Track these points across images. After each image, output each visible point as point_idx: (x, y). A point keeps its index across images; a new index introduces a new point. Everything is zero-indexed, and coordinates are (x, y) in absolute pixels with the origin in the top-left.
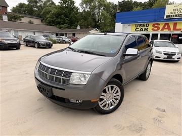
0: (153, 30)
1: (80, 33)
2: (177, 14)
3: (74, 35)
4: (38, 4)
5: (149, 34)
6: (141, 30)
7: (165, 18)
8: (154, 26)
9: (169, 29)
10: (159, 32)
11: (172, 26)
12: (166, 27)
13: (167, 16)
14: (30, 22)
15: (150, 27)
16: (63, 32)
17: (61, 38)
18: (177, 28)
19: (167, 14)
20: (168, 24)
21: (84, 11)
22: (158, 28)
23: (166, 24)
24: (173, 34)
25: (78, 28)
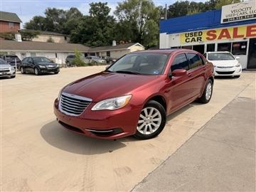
0: (208, 39)
1: (116, 51)
2: (236, 16)
3: (108, 53)
5: (204, 45)
6: (193, 40)
7: (222, 22)
8: (208, 34)
9: (228, 36)
10: (216, 42)
11: (231, 33)
12: (224, 34)
13: (224, 20)
14: (50, 41)
15: (204, 36)
16: (94, 50)
17: (91, 58)
18: (238, 34)
19: (223, 17)
20: (226, 31)
21: (121, 21)
22: (215, 37)
23: (223, 31)
24: (234, 43)
25: (114, 43)
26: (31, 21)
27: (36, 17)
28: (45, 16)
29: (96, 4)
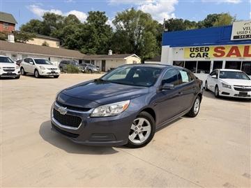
0: (215, 55)
1: (112, 60)
2: (248, 34)
3: (104, 62)
4: (57, 22)
5: (210, 62)
6: (199, 55)
7: (232, 39)
8: (216, 50)
9: (238, 54)
10: (224, 59)
11: (242, 51)
12: (234, 52)
13: (235, 37)
14: (44, 45)
15: (211, 52)
16: (89, 58)
17: (86, 65)
18: (249, 53)
19: (234, 34)
20: (236, 49)
22: (223, 54)
23: (233, 48)
24: (244, 62)
25: (111, 53)
26: (27, 24)
27: (34, 20)
28: (42, 20)
29: (94, 13)
